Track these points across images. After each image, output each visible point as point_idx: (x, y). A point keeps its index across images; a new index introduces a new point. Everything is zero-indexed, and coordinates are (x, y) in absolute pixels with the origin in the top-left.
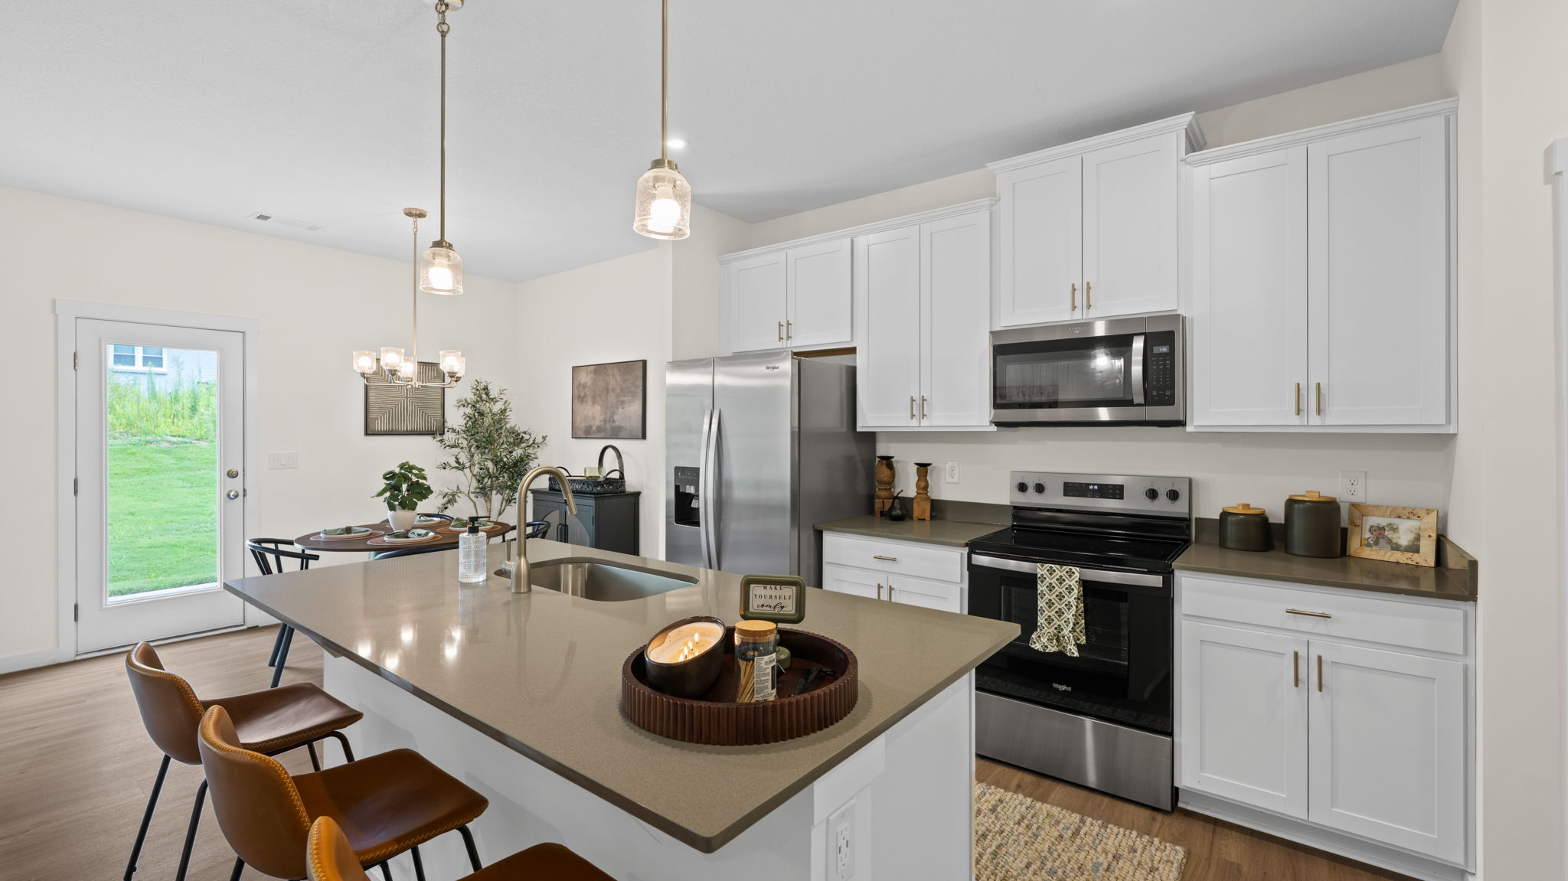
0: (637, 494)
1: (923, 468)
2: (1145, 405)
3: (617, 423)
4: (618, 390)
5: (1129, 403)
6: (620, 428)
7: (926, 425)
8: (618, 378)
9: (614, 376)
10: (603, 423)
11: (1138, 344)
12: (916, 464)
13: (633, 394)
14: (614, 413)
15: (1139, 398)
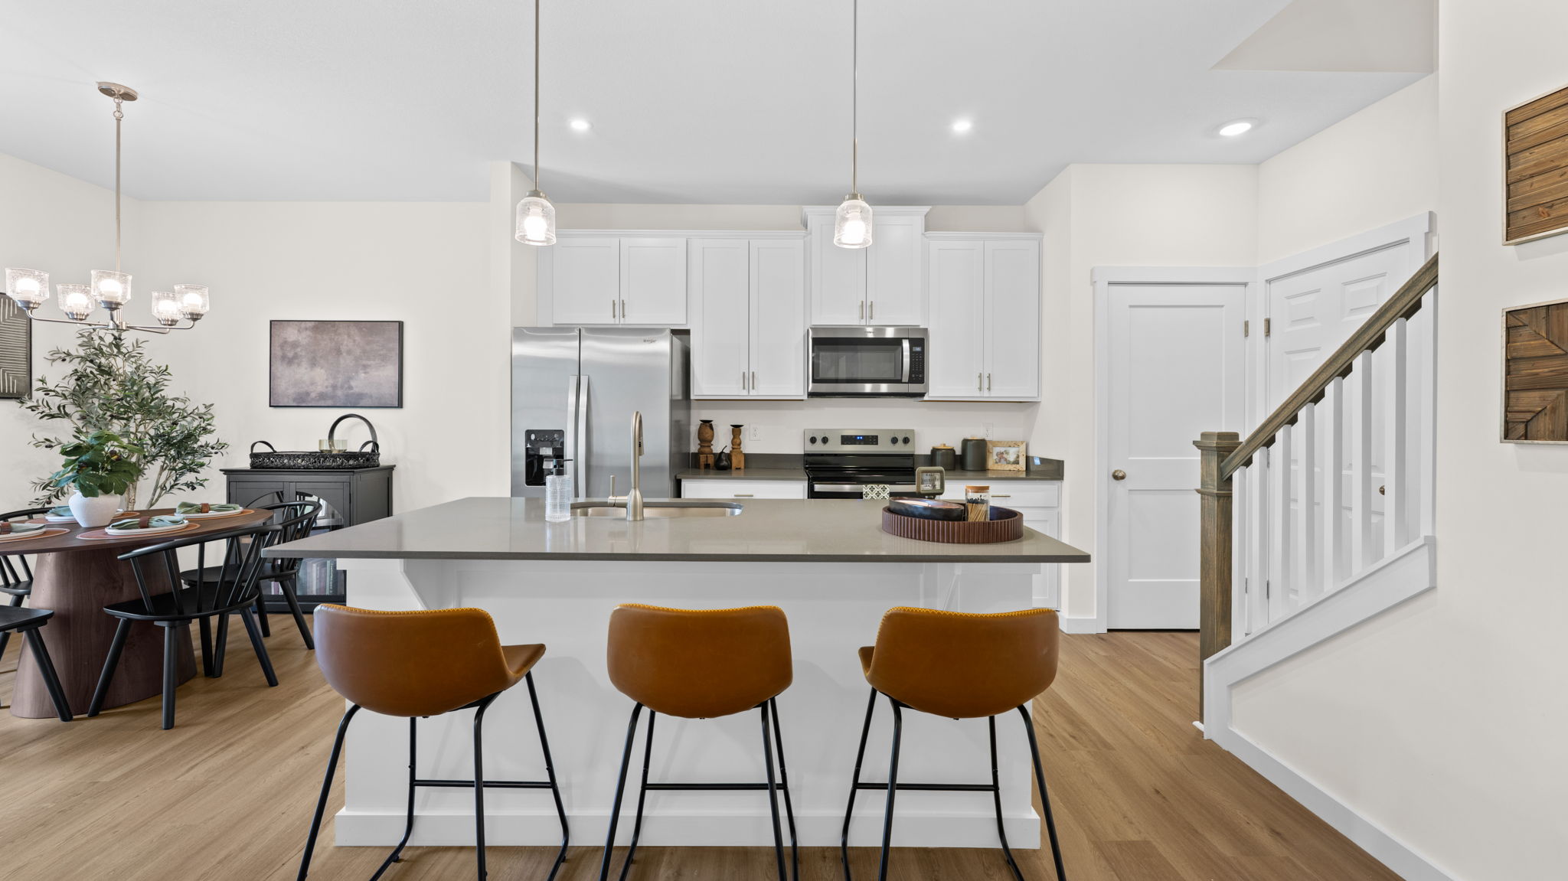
0: (391, 469)
1: (737, 429)
2: (908, 383)
3: (356, 390)
4: (358, 352)
5: (899, 381)
6: (361, 396)
7: (754, 394)
8: (357, 338)
9: (349, 336)
10: (330, 389)
11: (906, 345)
12: (732, 426)
13: (384, 359)
14: (350, 378)
15: (905, 378)
